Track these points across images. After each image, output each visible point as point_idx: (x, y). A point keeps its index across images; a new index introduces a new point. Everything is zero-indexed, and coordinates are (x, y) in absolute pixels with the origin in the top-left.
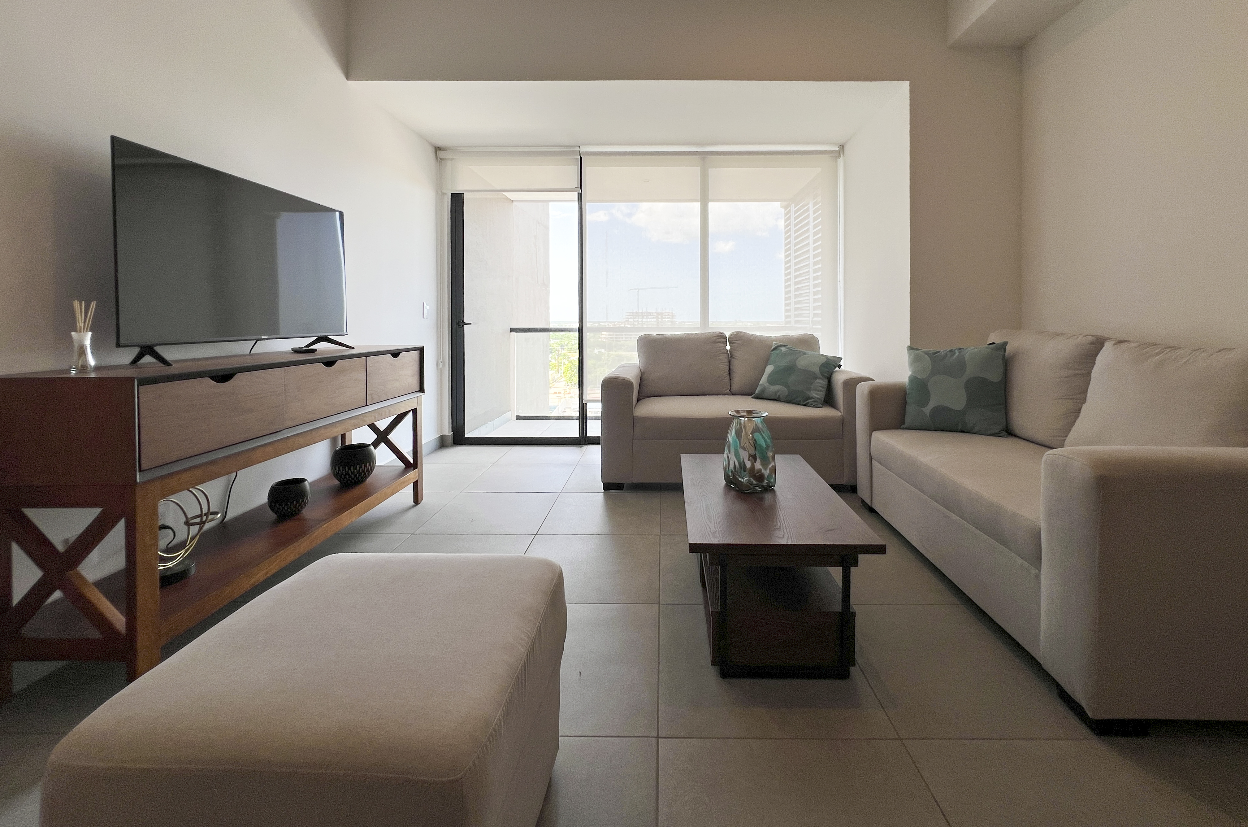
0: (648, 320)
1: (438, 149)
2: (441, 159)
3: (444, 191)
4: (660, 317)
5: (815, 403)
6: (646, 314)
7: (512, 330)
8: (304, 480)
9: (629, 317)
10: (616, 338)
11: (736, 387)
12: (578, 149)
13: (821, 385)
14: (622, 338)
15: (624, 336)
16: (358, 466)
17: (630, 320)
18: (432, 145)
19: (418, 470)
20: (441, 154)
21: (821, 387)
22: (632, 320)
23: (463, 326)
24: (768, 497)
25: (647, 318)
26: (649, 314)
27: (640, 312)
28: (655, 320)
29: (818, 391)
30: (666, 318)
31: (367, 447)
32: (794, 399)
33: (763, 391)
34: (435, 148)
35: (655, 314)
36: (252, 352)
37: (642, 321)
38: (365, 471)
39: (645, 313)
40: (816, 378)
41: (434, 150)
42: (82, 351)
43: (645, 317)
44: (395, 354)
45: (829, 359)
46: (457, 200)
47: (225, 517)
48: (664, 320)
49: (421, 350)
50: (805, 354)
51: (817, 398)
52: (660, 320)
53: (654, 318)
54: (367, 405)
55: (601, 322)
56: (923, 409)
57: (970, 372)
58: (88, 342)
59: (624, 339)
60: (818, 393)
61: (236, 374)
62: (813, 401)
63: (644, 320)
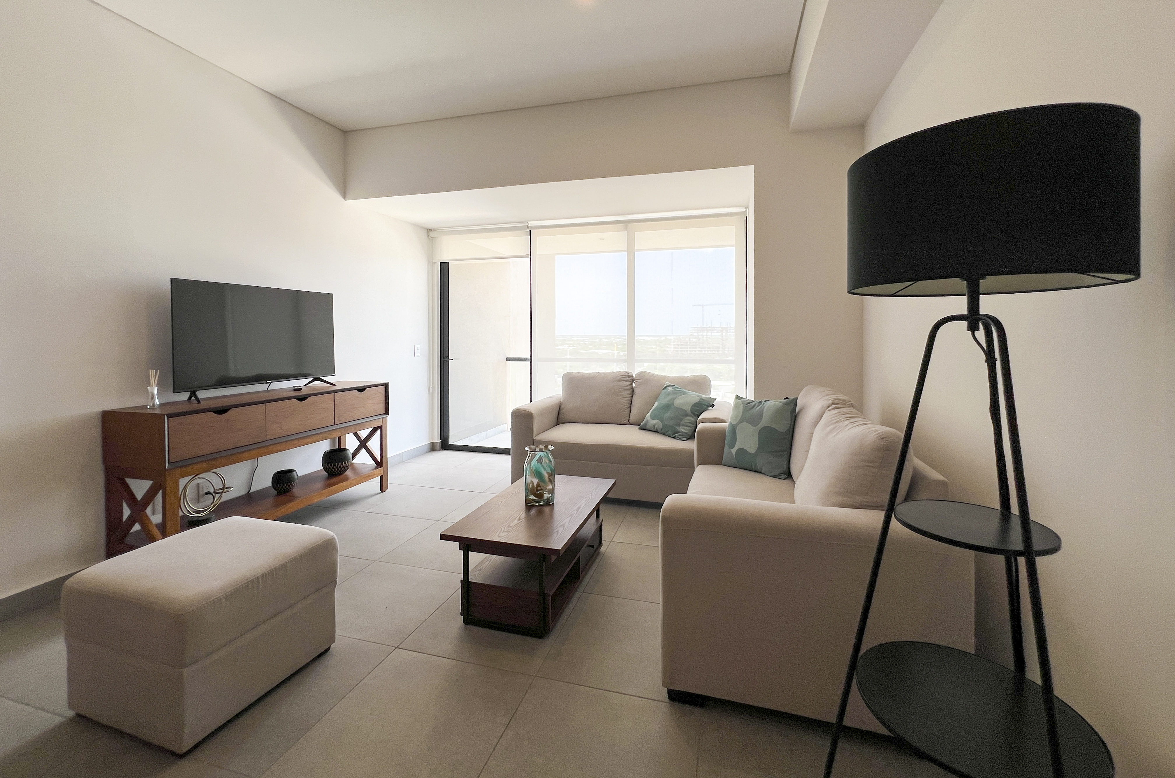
0: (713, 334)
1: (429, 230)
2: (432, 237)
3: (434, 261)
4: (724, 331)
5: (680, 437)
6: (710, 329)
7: (508, 359)
8: (294, 471)
9: (694, 331)
10: (681, 351)
11: (632, 419)
12: (527, 224)
13: (689, 421)
14: (687, 351)
15: (689, 349)
16: (336, 464)
17: (694, 334)
18: (424, 228)
19: (383, 469)
20: (432, 234)
21: (689, 423)
22: (696, 334)
23: (448, 361)
24: (547, 509)
25: (712, 333)
26: (714, 329)
27: (705, 326)
28: (720, 334)
29: (687, 426)
30: (730, 332)
31: (343, 451)
32: (667, 432)
33: (646, 424)
34: (427, 229)
35: (720, 329)
36: (269, 389)
37: (707, 335)
38: (342, 467)
39: (709, 327)
40: (687, 415)
41: (426, 231)
42: (153, 397)
43: (710, 331)
44: (361, 390)
45: (703, 399)
46: (444, 268)
47: (250, 490)
48: (729, 334)
49: (386, 385)
50: (685, 393)
51: (685, 433)
52: (724, 334)
53: (718, 332)
54: (334, 425)
55: (668, 336)
56: (732, 450)
57: (764, 422)
58: (155, 392)
59: (689, 352)
60: (686, 428)
61: (230, 409)
62: (679, 435)
63: (709, 334)
